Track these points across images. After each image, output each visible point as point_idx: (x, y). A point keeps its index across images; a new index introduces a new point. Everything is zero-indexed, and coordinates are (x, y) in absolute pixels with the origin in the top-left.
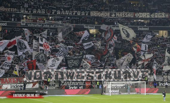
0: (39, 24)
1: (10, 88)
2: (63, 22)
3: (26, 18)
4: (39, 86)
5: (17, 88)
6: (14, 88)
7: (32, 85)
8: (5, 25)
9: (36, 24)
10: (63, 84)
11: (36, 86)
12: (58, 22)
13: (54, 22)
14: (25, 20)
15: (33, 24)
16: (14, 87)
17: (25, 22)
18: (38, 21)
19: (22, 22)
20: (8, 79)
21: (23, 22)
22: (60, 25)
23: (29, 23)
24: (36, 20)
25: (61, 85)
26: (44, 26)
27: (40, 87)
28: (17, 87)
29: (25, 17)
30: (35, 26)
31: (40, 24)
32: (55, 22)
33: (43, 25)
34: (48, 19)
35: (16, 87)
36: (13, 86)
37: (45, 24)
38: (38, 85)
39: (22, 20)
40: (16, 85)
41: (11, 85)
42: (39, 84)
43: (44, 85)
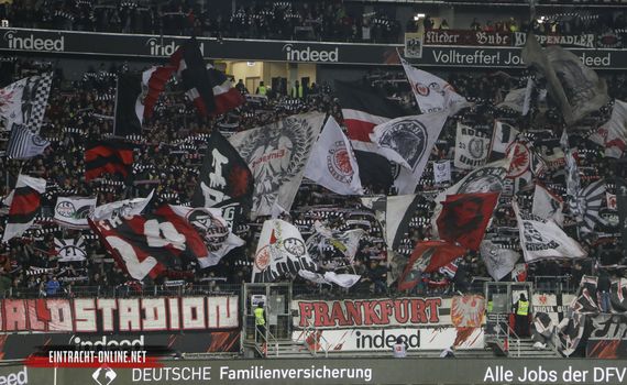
0: (487, 52)
1: (355, 348)
2: (602, 40)
3: (427, 23)
4: (487, 339)
5: (386, 348)
6: (374, 348)
7: (452, 334)
8: (332, 57)
9: (472, 52)
10: (600, 333)
11: (470, 338)
12: (579, 39)
13: (557, 40)
14: (419, 36)
15: (458, 50)
16: (373, 341)
17: (422, 45)
18: (480, 36)
19: (409, 45)
20: (344, 308)
21: (413, 46)
22: (589, 54)
23: (437, 50)
24: (472, 34)
25: (593, 337)
26: (511, 59)
27: (490, 345)
28: (385, 341)
29: (420, 19)
30: (465, 62)
31: (493, 52)
32: (563, 41)
33: (504, 54)
34: (530, 29)
35: (382, 345)
36: (368, 336)
37: (517, 52)
38: (482, 336)
39: (408, 36)
40: (379, 332)
41: (358, 334)
42: (487, 332)
43: (512, 335)
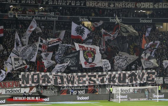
1: (5, 93)
2: (56, 14)
5: (13, 93)
6: (10, 93)
7: (28, 89)
10: (63, 88)
11: (33, 90)
12: (51, 13)
13: (45, 13)
14: (12, 12)
15: (22, 16)
16: (9, 91)
18: (27, 12)
21: (11, 14)
24: (25, 12)
26: (35, 18)
27: (37, 91)
28: (12, 91)
30: (24, 19)
31: (30, 16)
32: (47, 14)
33: (33, 17)
35: (12, 92)
37: (36, 16)
38: (36, 89)
40: (11, 89)
41: (6, 90)
43: (43, 89)
